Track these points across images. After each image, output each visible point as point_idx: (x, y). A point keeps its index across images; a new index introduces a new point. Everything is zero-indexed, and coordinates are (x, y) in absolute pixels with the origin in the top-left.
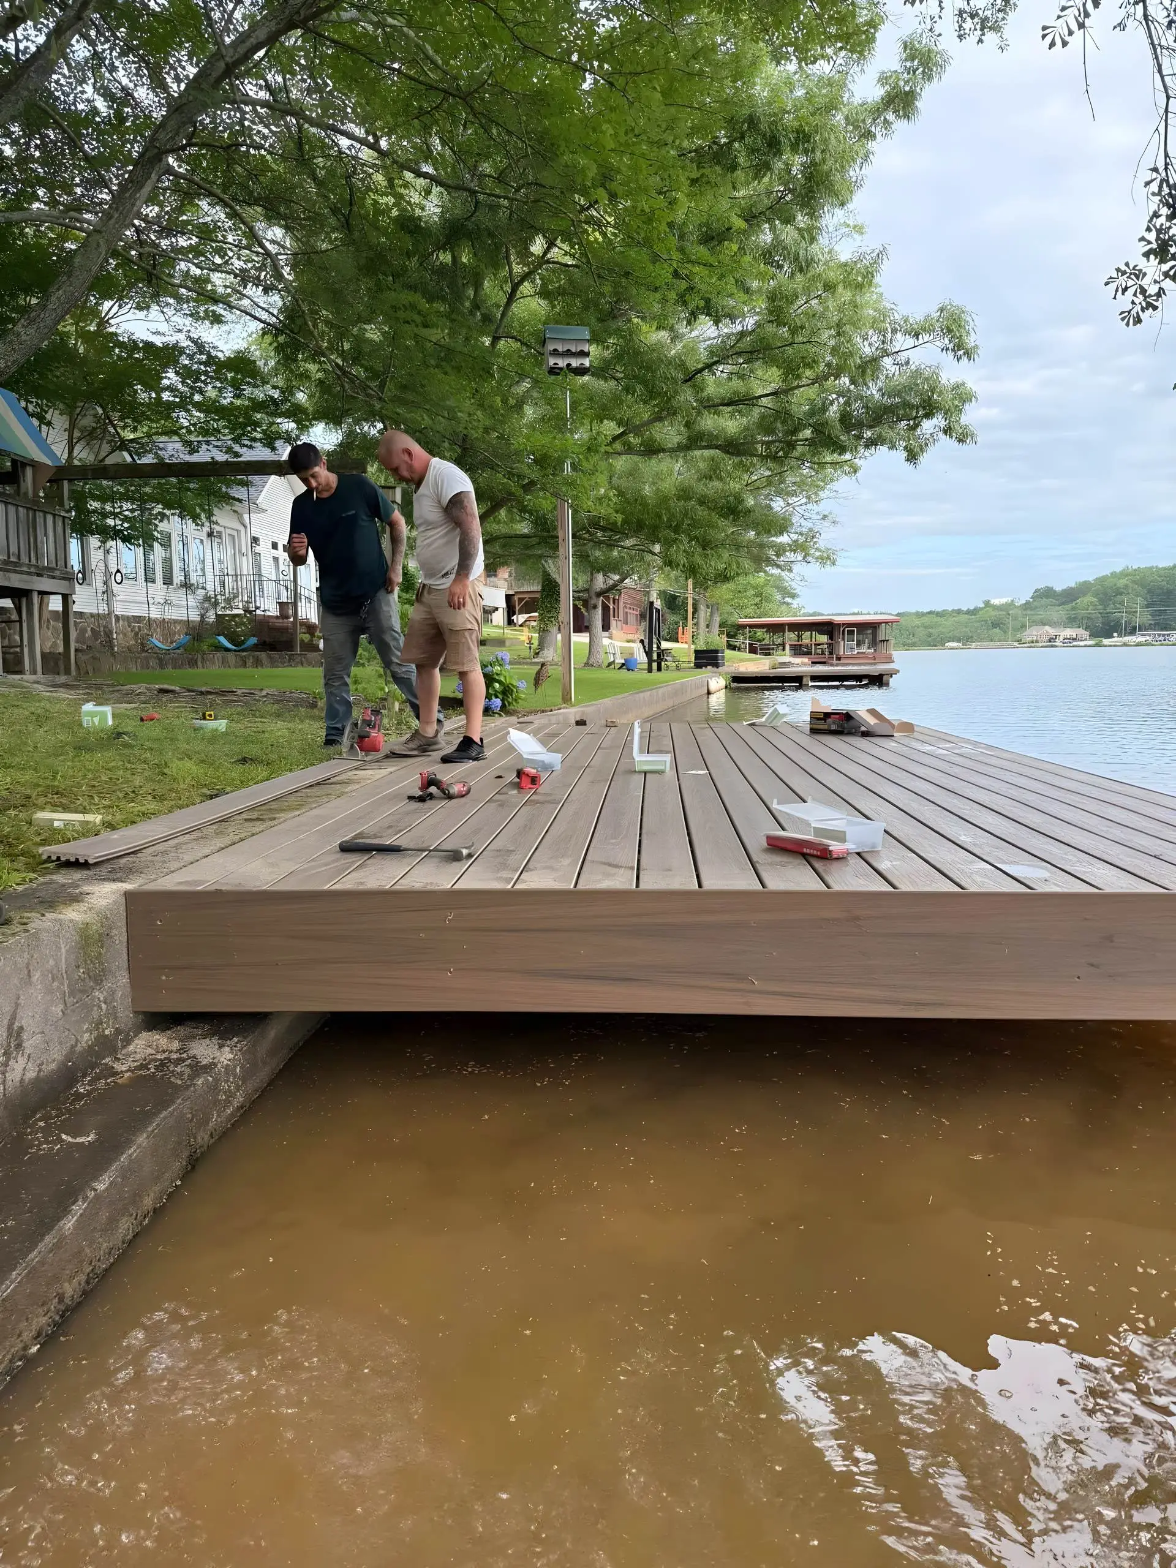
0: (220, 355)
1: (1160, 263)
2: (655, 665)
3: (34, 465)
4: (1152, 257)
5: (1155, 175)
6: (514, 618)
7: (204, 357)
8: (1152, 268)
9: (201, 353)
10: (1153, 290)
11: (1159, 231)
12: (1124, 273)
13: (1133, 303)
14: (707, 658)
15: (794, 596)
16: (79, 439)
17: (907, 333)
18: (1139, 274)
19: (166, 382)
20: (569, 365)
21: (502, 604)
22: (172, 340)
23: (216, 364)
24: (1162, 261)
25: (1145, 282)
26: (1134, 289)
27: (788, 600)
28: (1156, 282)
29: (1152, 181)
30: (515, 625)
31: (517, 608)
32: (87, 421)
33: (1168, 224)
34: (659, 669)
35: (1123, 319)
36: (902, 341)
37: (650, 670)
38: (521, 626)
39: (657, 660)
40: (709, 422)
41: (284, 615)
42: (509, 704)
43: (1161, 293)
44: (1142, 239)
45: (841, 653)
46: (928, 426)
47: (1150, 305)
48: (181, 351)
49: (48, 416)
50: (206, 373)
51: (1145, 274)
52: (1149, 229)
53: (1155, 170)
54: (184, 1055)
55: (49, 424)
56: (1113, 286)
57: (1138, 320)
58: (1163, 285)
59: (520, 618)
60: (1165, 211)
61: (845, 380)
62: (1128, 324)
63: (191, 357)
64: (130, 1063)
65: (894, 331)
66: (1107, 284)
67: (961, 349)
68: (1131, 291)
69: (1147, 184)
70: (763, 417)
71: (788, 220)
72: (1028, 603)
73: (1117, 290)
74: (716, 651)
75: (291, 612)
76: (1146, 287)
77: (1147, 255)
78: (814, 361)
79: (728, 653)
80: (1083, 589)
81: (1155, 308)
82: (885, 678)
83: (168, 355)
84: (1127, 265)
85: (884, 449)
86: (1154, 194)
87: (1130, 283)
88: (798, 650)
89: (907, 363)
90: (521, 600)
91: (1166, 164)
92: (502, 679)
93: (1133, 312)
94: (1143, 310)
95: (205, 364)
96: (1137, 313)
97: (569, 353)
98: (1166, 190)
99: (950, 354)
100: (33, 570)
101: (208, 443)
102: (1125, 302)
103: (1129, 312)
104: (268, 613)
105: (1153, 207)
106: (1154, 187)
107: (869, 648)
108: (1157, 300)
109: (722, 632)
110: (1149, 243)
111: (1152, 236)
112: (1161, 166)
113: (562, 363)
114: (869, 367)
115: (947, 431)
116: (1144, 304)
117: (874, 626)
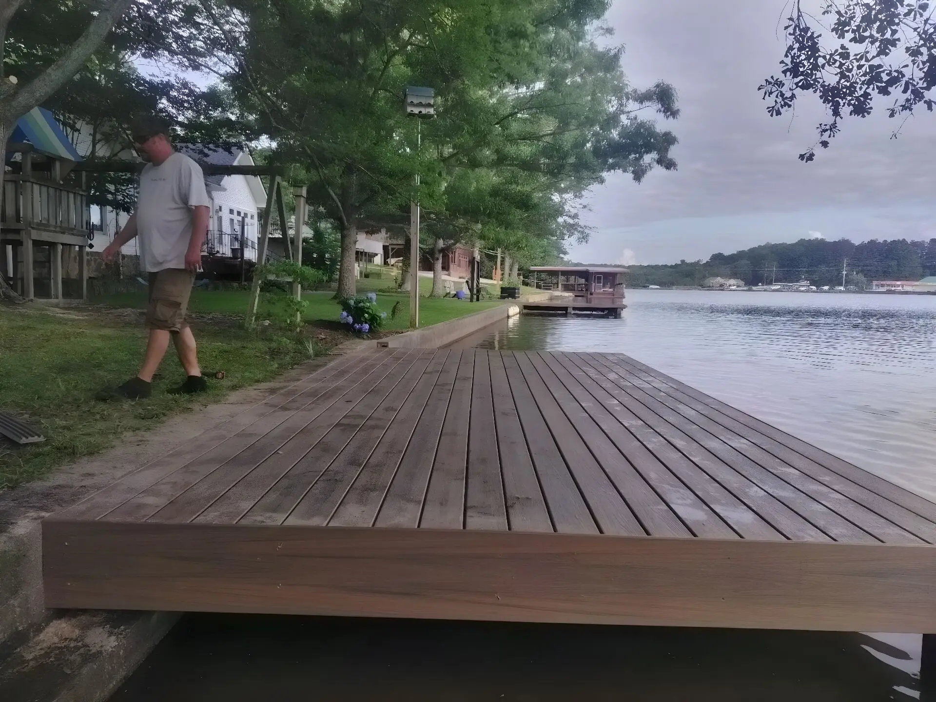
0: (197, 90)
1: (793, 78)
2: (475, 297)
3: (62, 160)
4: (788, 73)
5: (791, 22)
6: (388, 260)
7: (187, 91)
8: (789, 81)
9: (185, 88)
10: (788, 94)
11: (793, 57)
12: (770, 83)
13: (776, 101)
14: (508, 293)
15: (565, 253)
16: (99, 141)
17: (636, 100)
18: (780, 84)
19: (161, 106)
20: (420, 112)
21: (380, 251)
22: (166, 79)
23: (194, 96)
24: (795, 76)
25: (784, 90)
26: (777, 92)
27: (562, 255)
28: (791, 89)
29: (789, 26)
30: (389, 265)
31: (391, 254)
32: (106, 128)
33: (799, 53)
34: (478, 300)
35: (769, 112)
36: (632, 106)
37: (471, 300)
38: (392, 265)
39: (476, 293)
40: (511, 150)
41: (235, 257)
42: (375, 327)
43: (793, 97)
44: (782, 62)
45: (593, 291)
46: (648, 158)
47: (786, 104)
48: (172, 87)
49: (78, 126)
50: (188, 101)
51: (783, 85)
52: (786, 56)
53: (791, 19)
54: (80, 644)
55: (79, 130)
56: (763, 91)
57: (779, 113)
58: (794, 92)
59: (392, 261)
60: (797, 45)
61: (597, 128)
62: (772, 115)
63: (178, 91)
64: (36, 652)
65: (628, 99)
66: (759, 89)
67: (669, 110)
68: (775, 94)
69: (786, 28)
70: (545, 148)
71: (564, 26)
72: (707, 262)
73: (765, 93)
74: (514, 289)
75: (239, 255)
76: (784, 92)
77: (784, 72)
78: (577, 115)
79: (523, 288)
80: (740, 255)
81: (790, 106)
82: (618, 310)
83: (163, 89)
84: (772, 77)
85: (620, 172)
86: (790, 34)
87: (774, 89)
88: (567, 288)
89: (636, 118)
90: (393, 249)
91: (799, 16)
92: (370, 311)
93: (776, 108)
94: (782, 107)
95: (188, 95)
96: (778, 108)
97: (420, 105)
98: (798, 32)
99: (662, 114)
100: (58, 229)
101: (187, 147)
102: (771, 101)
103: (773, 107)
104: (224, 256)
105: (790, 43)
106: (791, 30)
107: (610, 288)
108: (791, 101)
109: (519, 275)
110: (787, 65)
111: (788, 60)
112: (795, 16)
113: (416, 111)
114: (612, 120)
115: (659, 162)
116: (783, 103)
117: (613, 275)
